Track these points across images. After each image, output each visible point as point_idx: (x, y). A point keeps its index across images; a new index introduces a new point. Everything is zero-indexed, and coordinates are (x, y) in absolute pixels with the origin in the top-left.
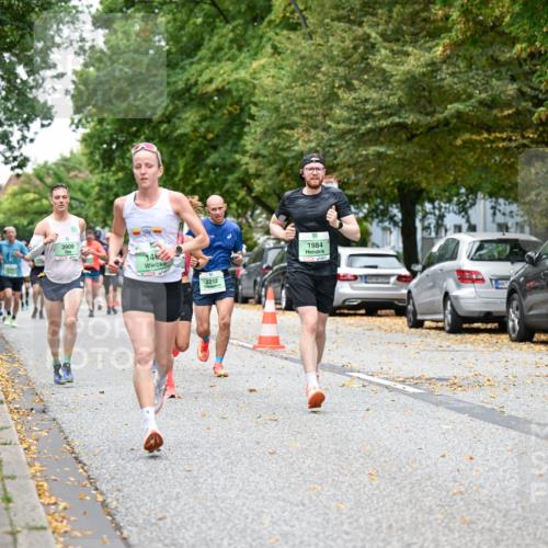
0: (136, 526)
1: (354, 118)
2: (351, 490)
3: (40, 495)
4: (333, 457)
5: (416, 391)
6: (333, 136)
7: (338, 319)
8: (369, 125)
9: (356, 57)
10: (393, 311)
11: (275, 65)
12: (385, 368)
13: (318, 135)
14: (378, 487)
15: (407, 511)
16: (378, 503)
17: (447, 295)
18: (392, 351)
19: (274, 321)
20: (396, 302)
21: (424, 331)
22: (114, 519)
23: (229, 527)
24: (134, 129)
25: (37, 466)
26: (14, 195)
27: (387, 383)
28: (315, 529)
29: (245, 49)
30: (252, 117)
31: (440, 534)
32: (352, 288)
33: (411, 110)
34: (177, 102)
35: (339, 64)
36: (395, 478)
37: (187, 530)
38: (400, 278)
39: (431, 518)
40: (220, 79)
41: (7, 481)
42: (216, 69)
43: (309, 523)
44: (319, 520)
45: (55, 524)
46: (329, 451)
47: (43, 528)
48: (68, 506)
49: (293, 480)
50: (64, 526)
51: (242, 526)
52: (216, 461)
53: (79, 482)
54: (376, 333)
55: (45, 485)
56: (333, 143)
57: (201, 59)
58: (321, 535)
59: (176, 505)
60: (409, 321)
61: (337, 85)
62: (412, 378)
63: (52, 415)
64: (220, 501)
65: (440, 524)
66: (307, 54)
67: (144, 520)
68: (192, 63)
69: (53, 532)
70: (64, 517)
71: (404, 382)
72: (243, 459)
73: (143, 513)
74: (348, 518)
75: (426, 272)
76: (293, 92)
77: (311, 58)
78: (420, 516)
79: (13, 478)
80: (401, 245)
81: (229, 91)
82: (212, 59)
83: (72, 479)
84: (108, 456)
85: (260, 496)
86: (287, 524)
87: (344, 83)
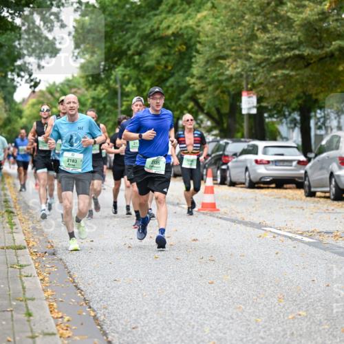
0: (117, 333)
1: (267, 51)
2: (265, 309)
3: (51, 311)
4: (253, 285)
5: (311, 240)
6: (253, 64)
7: (257, 191)
8: (278, 56)
9: (269, 9)
10: (294, 185)
11: (213, 15)
12: (289, 225)
13: (243, 63)
14: (284, 306)
15: (304, 323)
16: (284, 318)
17: (332, 175)
18: (294, 213)
19: (212, 192)
20: (297, 179)
21: (316, 199)
22: (102, 328)
23: (181, 334)
24: (116, 59)
25: (50, 291)
26: (33, 105)
27: (290, 235)
28: (240, 335)
29: (192, 5)
30: (197, 51)
31: (327, 339)
32: (267, 169)
33: (307, 46)
34: (145, 42)
35: (258, 14)
36: (295, 301)
37: (152, 336)
38: (300, 162)
39: (321, 328)
40: (175, 27)
41: (29, 302)
42: (172, 19)
43: (236, 331)
44: (243, 329)
45: (61, 331)
46: (250, 282)
47: (53, 334)
48: (71, 319)
49: (225, 302)
50: (67, 333)
51: (190, 333)
52: (172, 288)
53: (78, 303)
54: (283, 200)
55: (55, 304)
56: (253, 69)
57: (162, 12)
58: (245, 340)
59: (144, 319)
60: (306, 192)
61: (256, 28)
62: (308, 232)
63: (59, 256)
64: (175, 315)
65: (326, 332)
66: (235, 7)
67: (123, 328)
68: (155, 15)
69: (61, 337)
70: (67, 327)
71: (301, 234)
72: (191, 288)
73: (122, 324)
74: (264, 328)
75: (318, 158)
76: (226, 33)
77: (238, 10)
78: (313, 327)
79: (33, 299)
80: (300, 139)
81: (182, 35)
82: (169, 12)
83: (74, 301)
84: (98, 284)
85: (202, 312)
86: (221, 332)
87: (261, 27)
